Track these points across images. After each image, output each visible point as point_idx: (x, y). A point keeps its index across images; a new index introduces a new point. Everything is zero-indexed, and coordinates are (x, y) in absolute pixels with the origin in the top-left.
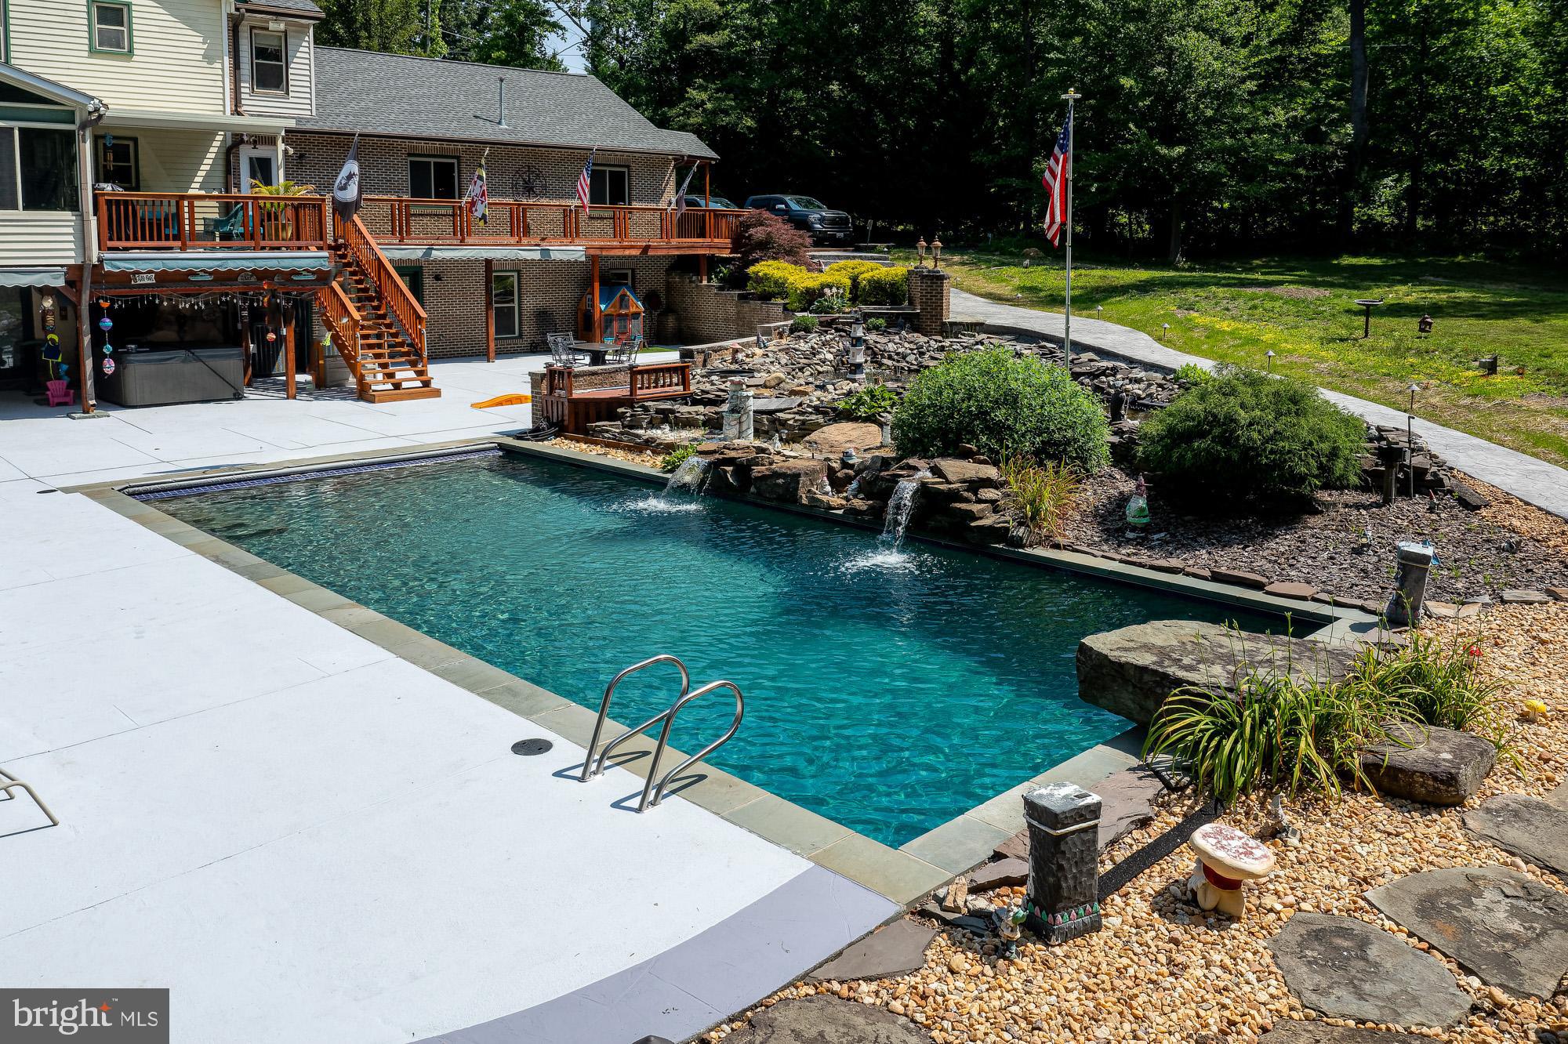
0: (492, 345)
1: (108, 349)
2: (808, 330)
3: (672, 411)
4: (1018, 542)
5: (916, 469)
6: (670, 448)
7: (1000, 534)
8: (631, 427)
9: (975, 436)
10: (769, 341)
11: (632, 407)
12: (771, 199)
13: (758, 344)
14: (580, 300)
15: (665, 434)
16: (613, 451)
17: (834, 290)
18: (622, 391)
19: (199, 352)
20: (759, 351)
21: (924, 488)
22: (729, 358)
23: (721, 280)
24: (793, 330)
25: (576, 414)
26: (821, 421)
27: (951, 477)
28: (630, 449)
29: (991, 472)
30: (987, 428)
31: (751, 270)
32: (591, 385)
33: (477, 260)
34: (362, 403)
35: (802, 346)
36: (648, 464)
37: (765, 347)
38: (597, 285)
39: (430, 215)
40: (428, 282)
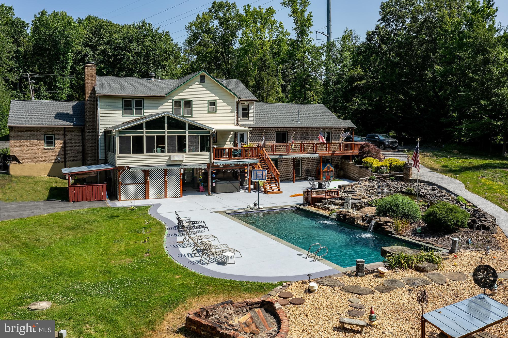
0: (294, 179)
1: (214, 181)
2: (373, 180)
3: (334, 201)
4: (393, 234)
5: (376, 219)
6: (332, 210)
7: (390, 232)
8: (324, 205)
9: (389, 212)
10: (362, 183)
11: (325, 200)
12: (374, 135)
13: (359, 184)
14: (317, 167)
15: (332, 207)
16: (320, 210)
17: (384, 167)
18: (323, 196)
19: (231, 181)
20: (358, 186)
21: (376, 222)
22: (350, 188)
23: (355, 162)
24: (369, 180)
25: (313, 201)
26: (365, 206)
27: (382, 221)
28: (324, 210)
29: (391, 220)
30: (392, 211)
31: (363, 160)
32: (316, 194)
33: (291, 158)
34: (265, 194)
35: (371, 184)
36: (326, 213)
37: (361, 184)
38: (321, 163)
39: (280, 146)
40: (279, 162)
